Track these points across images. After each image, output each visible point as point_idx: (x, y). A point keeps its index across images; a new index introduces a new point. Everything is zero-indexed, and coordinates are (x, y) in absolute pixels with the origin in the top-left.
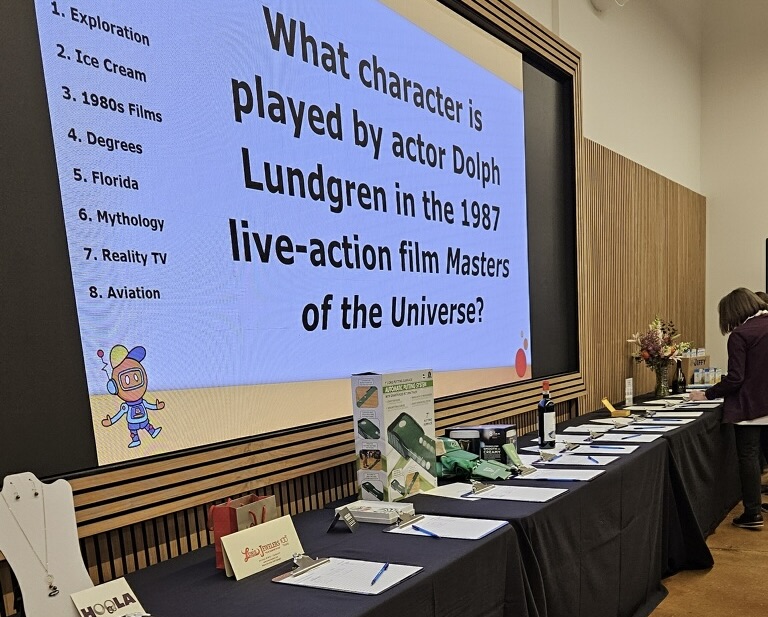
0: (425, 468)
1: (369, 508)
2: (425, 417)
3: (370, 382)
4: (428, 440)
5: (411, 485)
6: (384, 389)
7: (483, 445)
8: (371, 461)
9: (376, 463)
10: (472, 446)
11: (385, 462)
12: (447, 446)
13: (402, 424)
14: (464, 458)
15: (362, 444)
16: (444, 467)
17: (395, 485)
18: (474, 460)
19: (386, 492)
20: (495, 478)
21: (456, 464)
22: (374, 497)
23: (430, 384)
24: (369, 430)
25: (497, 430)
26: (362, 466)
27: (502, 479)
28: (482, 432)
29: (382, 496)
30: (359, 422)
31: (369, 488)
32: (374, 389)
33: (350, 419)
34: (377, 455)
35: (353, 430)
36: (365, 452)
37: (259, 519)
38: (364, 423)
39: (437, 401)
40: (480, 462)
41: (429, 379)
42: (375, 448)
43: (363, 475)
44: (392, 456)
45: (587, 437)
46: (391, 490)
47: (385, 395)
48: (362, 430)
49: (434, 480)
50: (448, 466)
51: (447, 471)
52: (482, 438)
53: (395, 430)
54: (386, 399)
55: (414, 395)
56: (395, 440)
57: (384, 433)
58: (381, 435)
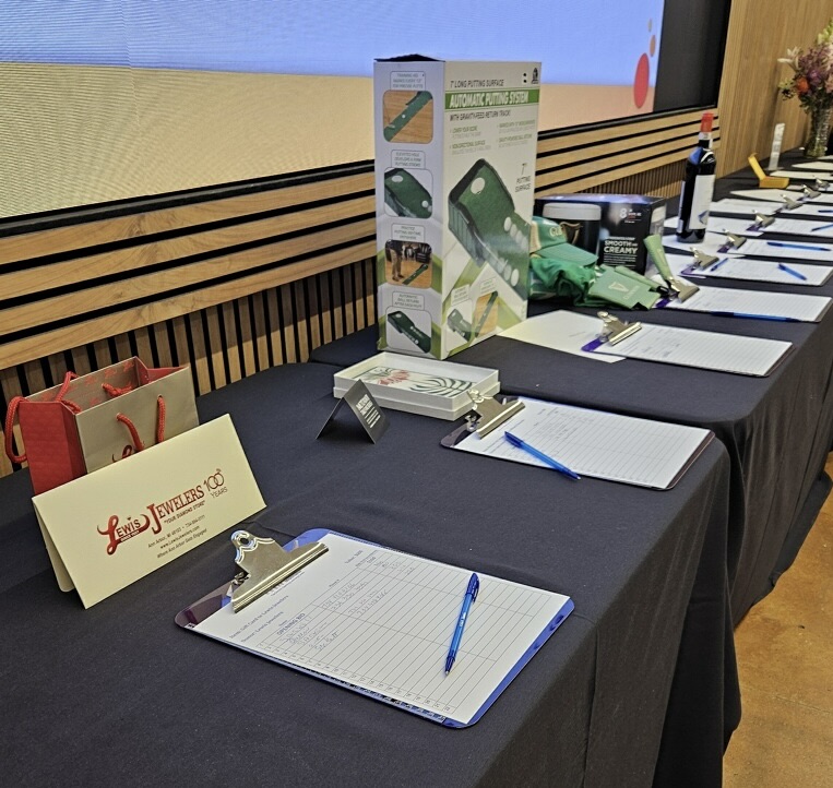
0: (509, 282)
1: (403, 376)
2: (518, 172)
3: (415, 79)
4: (518, 221)
5: (484, 318)
6: (448, 97)
7: (604, 234)
8: (409, 267)
9: (418, 273)
10: (584, 236)
11: (438, 270)
12: (543, 236)
13: (478, 185)
14: (574, 262)
15: (391, 226)
16: (536, 277)
17: (455, 320)
18: (591, 266)
19: (436, 335)
20: (631, 305)
21: (561, 274)
22: (413, 345)
23: (534, 97)
24: (408, 197)
25: (636, 207)
26: (389, 276)
27: (644, 309)
28: (605, 207)
29: (427, 344)
30: (388, 175)
31: (403, 323)
32: (424, 97)
33: (367, 167)
34: (423, 254)
35: (372, 192)
36: (395, 245)
37: (145, 434)
38: (397, 179)
39: (543, 136)
40: (602, 271)
41: (534, 87)
42: (420, 240)
43: (391, 296)
44: (453, 257)
45: (750, 223)
46: (446, 331)
47: (448, 114)
48: (393, 194)
49: (520, 306)
50: (545, 277)
51: (541, 285)
52: (605, 220)
53: (464, 199)
54: (451, 125)
55: (505, 120)
56: (463, 221)
57: (441, 207)
58: (434, 209)
